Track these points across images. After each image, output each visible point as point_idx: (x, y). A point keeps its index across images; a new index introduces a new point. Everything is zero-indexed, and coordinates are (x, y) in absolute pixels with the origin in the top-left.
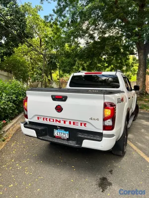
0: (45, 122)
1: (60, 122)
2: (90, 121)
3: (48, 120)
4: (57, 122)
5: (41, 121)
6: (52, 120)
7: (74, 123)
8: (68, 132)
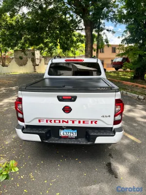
0: (49, 124)
1: (67, 122)
2: (102, 119)
3: (53, 121)
4: (64, 123)
5: (44, 123)
6: (58, 122)
7: (84, 122)
8: (76, 131)
